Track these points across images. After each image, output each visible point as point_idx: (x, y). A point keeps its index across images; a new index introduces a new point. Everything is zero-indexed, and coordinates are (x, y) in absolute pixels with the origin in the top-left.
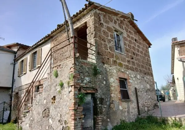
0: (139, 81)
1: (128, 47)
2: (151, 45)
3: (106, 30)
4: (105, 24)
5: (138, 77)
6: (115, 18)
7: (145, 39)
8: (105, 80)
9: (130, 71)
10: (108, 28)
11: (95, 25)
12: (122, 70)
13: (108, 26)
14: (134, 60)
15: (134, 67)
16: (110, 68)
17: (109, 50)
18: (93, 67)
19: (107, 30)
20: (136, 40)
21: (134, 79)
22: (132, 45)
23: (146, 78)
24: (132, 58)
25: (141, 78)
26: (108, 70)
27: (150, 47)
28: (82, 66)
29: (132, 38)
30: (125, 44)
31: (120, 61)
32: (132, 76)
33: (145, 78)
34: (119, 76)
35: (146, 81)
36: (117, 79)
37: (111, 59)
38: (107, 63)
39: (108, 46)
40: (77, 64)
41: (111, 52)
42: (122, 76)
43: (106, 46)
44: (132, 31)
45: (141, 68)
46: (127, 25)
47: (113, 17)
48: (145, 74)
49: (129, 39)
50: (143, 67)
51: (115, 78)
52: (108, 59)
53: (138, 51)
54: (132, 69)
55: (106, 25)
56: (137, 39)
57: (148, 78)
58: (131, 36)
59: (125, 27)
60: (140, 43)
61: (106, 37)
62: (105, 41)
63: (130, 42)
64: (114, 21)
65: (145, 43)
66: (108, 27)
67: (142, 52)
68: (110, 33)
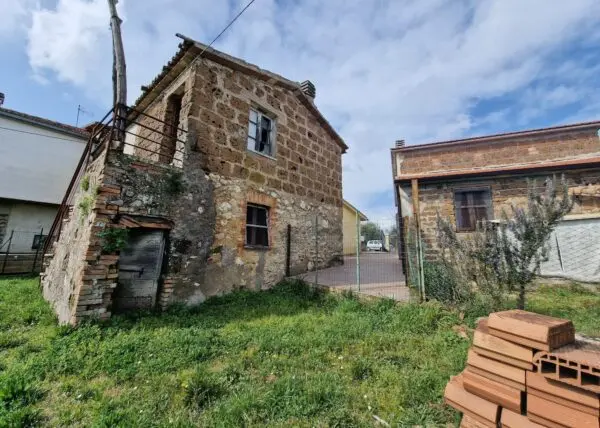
0: (303, 213)
1: (285, 146)
2: (347, 148)
3: (229, 105)
4: (226, 92)
5: (303, 204)
6: (261, 85)
7: (334, 136)
8: (203, 205)
9: (282, 192)
10: (236, 102)
11: (197, 89)
12: (261, 189)
13: (236, 96)
14: (298, 173)
15: (295, 186)
16: (225, 182)
17: (229, 145)
18: (169, 175)
19: (233, 104)
20: (310, 135)
21: (290, 208)
22: (298, 143)
23: (324, 208)
24: (295, 168)
25: (309, 207)
26: (218, 185)
27: (344, 152)
28: (132, 171)
29: (302, 130)
30: (279, 138)
31: (258, 171)
32: (286, 202)
33: (320, 208)
34: (248, 200)
35: (321, 214)
36: (239, 206)
37: (232, 165)
38: (217, 170)
39: (228, 137)
40: (117, 164)
41: (233, 149)
42: (257, 199)
43: (221, 137)
44: (303, 117)
45: (313, 190)
46: (291, 102)
47: (256, 81)
48: (322, 201)
49: (291, 130)
50: (318, 186)
51: (234, 202)
52: (222, 162)
53: (314, 156)
54: (288, 189)
55: (231, 94)
56: (315, 132)
57: (329, 208)
58: (299, 125)
59: (285, 107)
60: (321, 142)
61: (225, 119)
62: (220, 126)
63: (294, 136)
64: (255, 90)
65: (333, 143)
66: (233, 98)
67: (322, 160)
68: (237, 112)
